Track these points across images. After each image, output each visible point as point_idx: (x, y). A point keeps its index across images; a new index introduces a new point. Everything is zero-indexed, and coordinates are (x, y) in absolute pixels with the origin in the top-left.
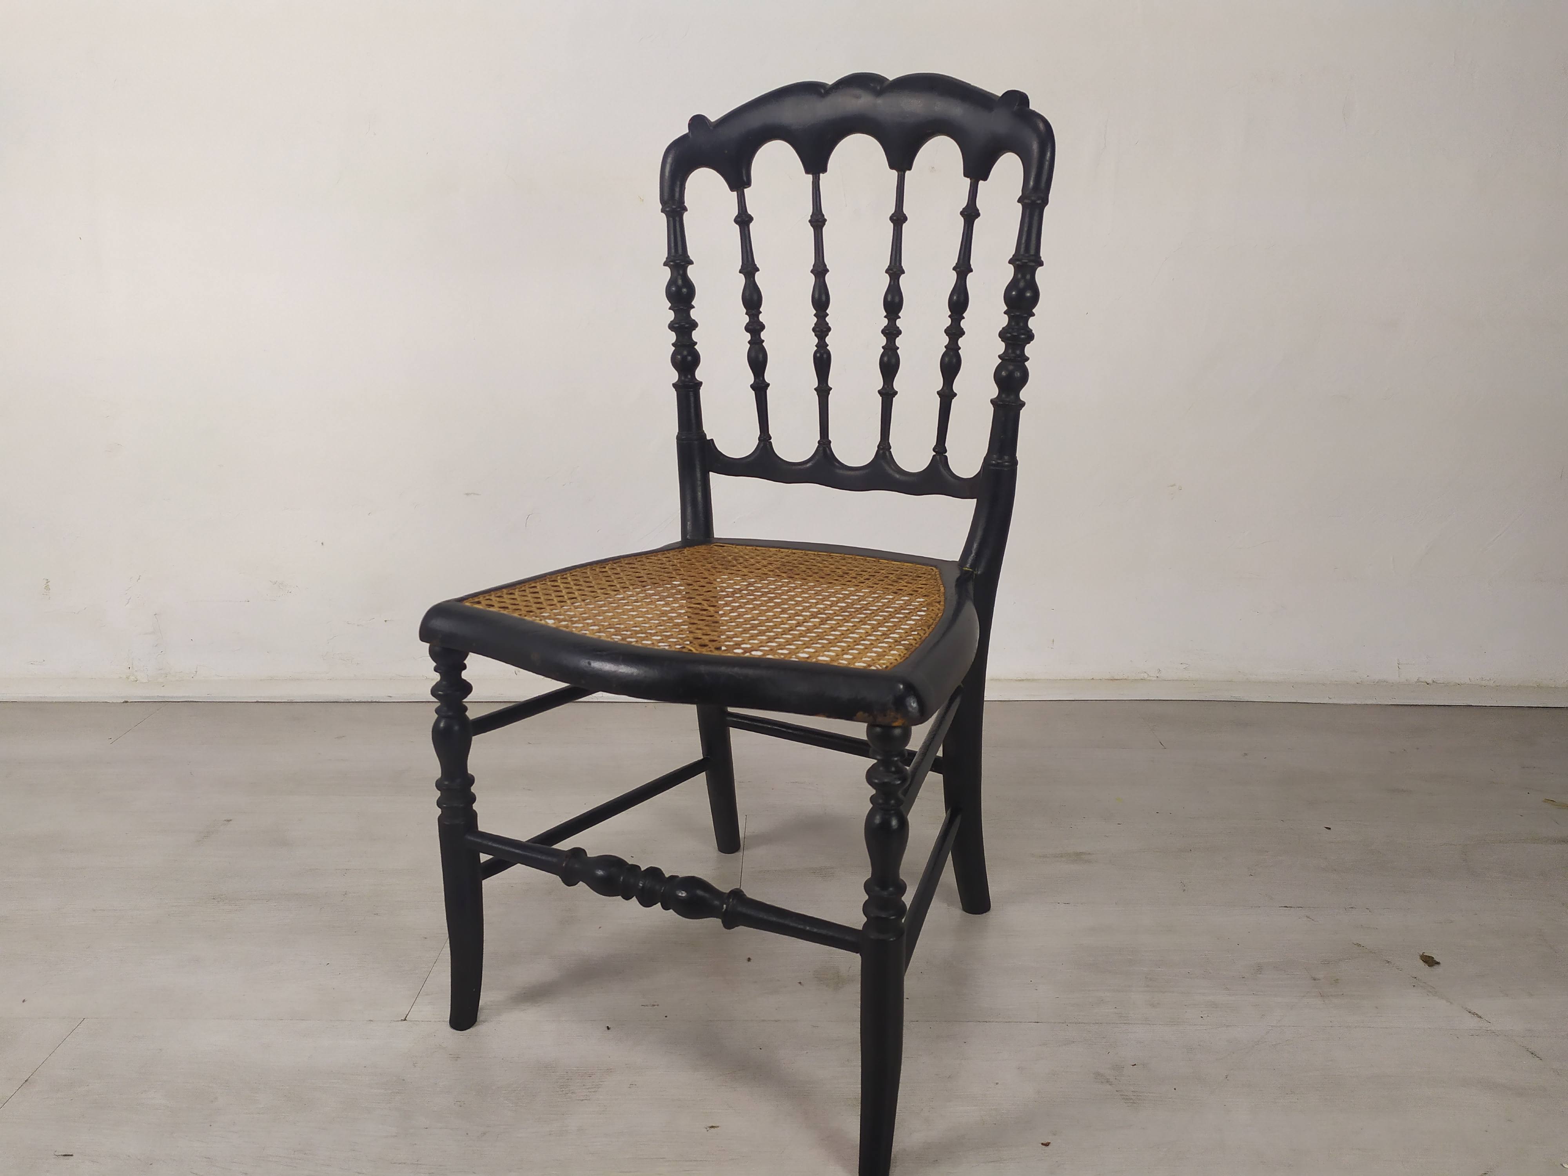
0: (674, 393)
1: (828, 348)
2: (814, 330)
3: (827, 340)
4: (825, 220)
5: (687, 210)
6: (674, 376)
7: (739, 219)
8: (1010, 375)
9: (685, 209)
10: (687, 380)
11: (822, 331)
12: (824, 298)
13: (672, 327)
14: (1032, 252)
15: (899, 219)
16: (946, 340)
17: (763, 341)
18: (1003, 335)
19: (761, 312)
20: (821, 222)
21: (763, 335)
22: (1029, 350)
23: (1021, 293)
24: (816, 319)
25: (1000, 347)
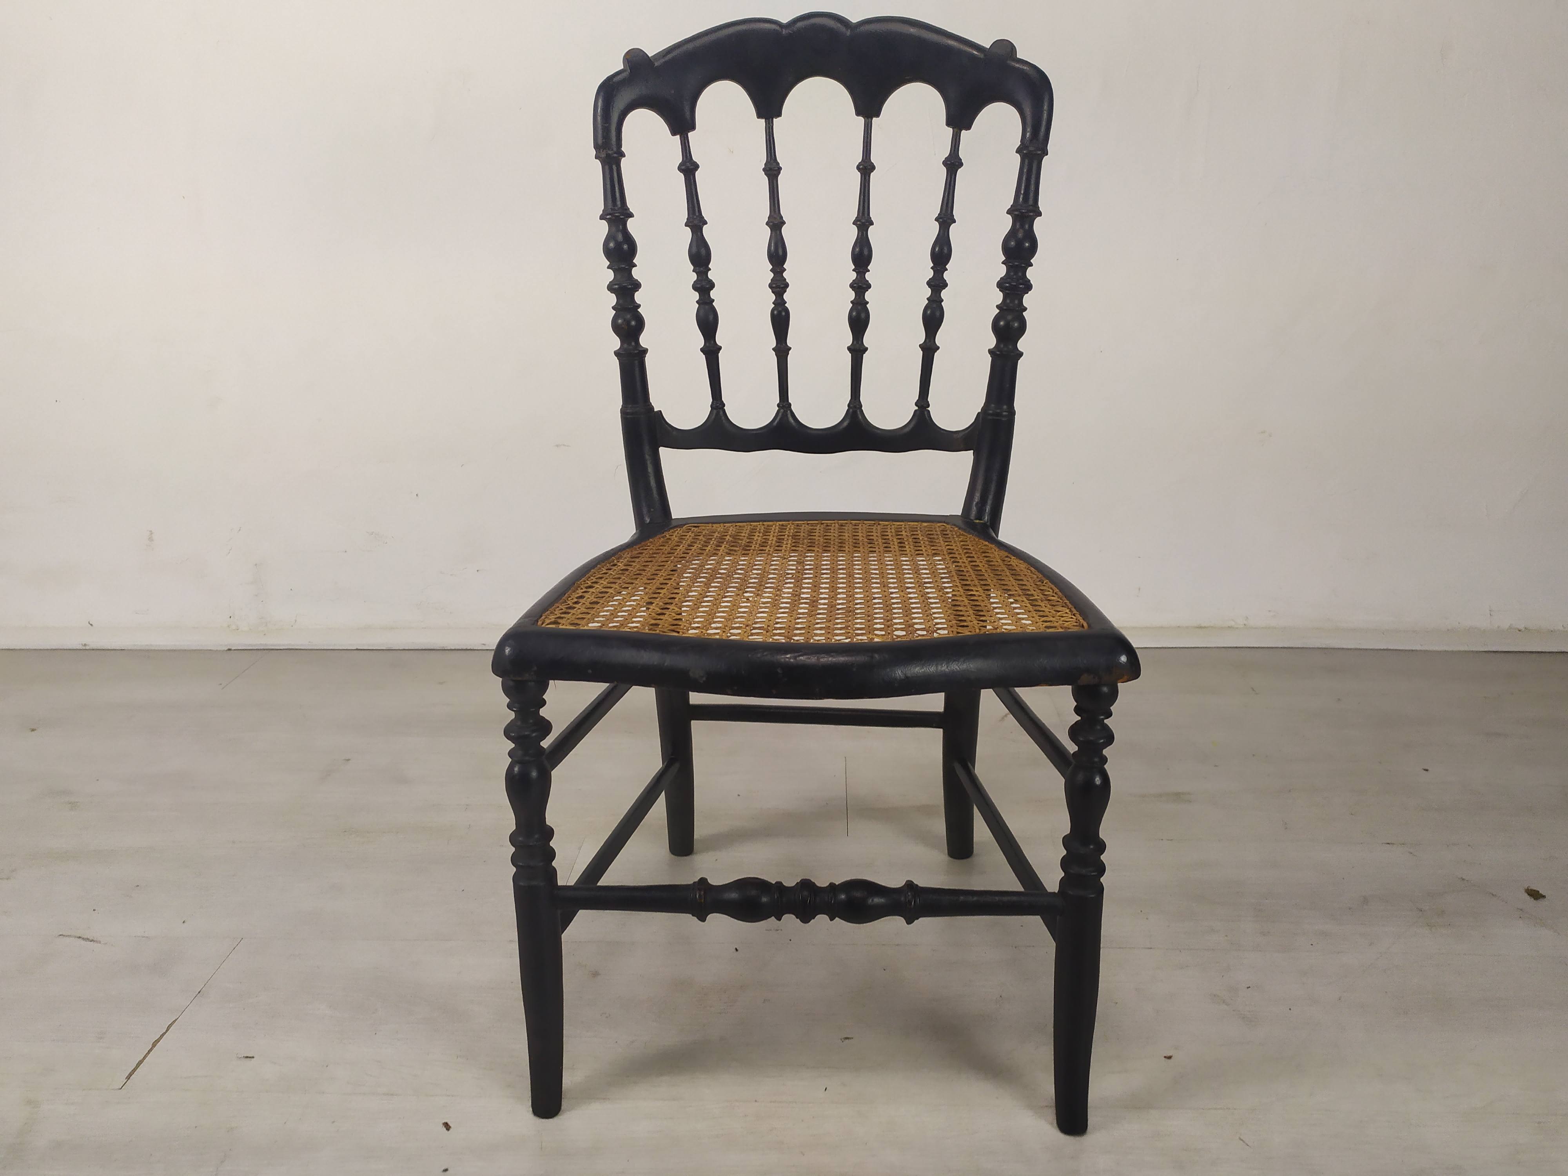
0: (616, 362)
1: (786, 305)
2: (770, 286)
3: (785, 296)
4: (780, 169)
5: (625, 156)
6: (616, 343)
7: (683, 167)
8: (1008, 325)
9: (623, 155)
10: (631, 347)
11: (778, 287)
12: (781, 253)
13: (610, 288)
14: (1031, 202)
15: (866, 168)
16: (928, 292)
17: (713, 301)
18: (1001, 285)
19: (710, 269)
20: (776, 170)
21: (713, 294)
22: (1027, 300)
23: (1019, 243)
24: (772, 275)
25: (998, 297)
